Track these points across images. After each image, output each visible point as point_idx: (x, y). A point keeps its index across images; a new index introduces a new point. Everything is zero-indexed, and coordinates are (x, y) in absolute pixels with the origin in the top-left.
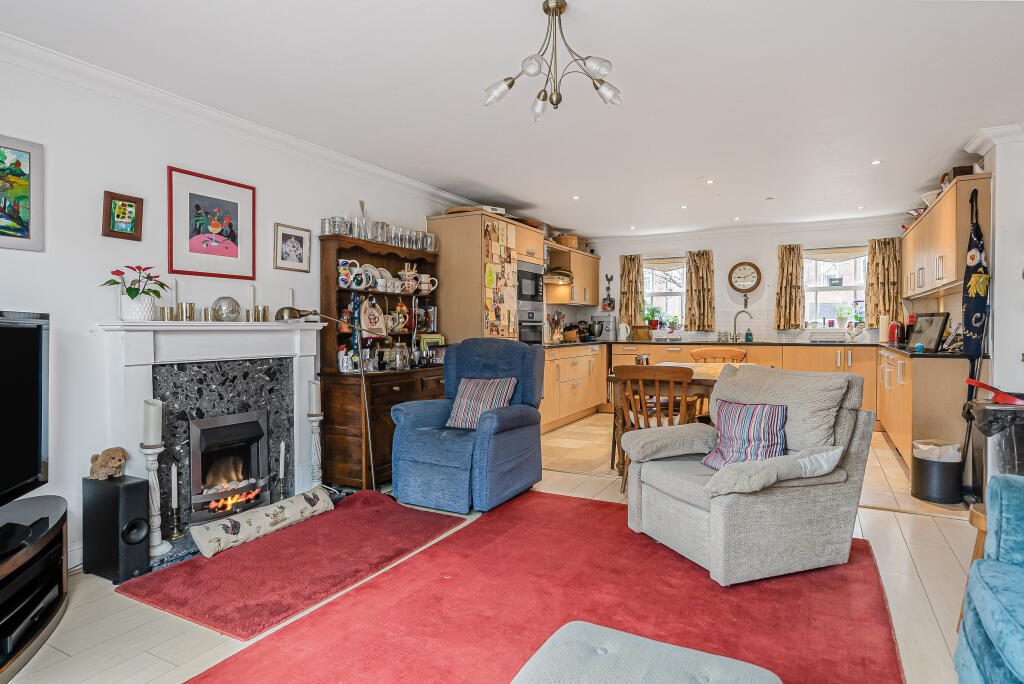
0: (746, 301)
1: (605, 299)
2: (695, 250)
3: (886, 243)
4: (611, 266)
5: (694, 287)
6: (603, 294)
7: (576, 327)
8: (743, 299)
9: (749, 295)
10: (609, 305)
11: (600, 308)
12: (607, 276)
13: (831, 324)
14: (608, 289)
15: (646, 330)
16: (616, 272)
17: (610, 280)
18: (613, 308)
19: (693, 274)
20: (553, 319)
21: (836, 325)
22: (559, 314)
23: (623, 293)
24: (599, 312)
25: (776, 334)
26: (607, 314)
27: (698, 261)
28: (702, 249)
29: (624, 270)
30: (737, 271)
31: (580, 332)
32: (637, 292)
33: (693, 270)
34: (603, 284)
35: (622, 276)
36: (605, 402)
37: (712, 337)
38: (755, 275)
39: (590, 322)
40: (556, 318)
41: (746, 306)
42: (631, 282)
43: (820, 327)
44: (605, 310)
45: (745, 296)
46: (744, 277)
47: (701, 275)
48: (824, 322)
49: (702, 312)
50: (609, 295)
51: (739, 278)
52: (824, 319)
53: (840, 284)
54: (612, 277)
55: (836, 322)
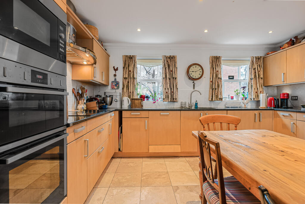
0: (194, 85)
1: (112, 82)
2: (168, 55)
3: (258, 58)
4: (117, 61)
5: (168, 76)
6: (112, 79)
7: (96, 99)
9: (195, 82)
10: (116, 85)
11: (110, 87)
12: (114, 67)
13: (232, 98)
14: (115, 75)
15: (140, 101)
16: (120, 65)
17: (116, 70)
18: (118, 88)
19: (167, 69)
20: (78, 93)
21: (235, 99)
22: (82, 89)
23: (125, 78)
24: (109, 90)
25: (209, 104)
26: (114, 91)
27: (169, 62)
28: (172, 55)
29: (125, 64)
30: (192, 68)
31: (98, 103)
32: (134, 78)
33: (167, 66)
34: (112, 72)
35: (124, 68)
36: (117, 151)
37: (177, 106)
38: (201, 70)
39: (103, 96)
40: (80, 92)
41: (194, 88)
42: (130, 71)
43: (227, 99)
44: (113, 88)
45: (193, 82)
46: (196, 72)
47: (171, 69)
48: (229, 97)
49: (172, 90)
50: (115, 79)
51: (193, 72)
52: (229, 95)
53: (233, 78)
54: (117, 68)
55: (234, 97)
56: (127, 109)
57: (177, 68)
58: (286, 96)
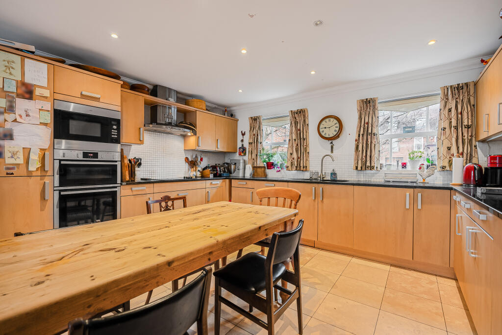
0: (332, 147)
1: (240, 148)
2: (295, 109)
3: (459, 88)
4: (244, 125)
5: (294, 137)
6: (239, 145)
8: (330, 145)
9: (334, 142)
10: (243, 152)
11: (238, 153)
12: (242, 132)
13: (404, 165)
14: (242, 141)
15: (264, 169)
16: (247, 130)
17: (243, 134)
18: (245, 154)
19: (294, 128)
23: (250, 143)
24: (237, 157)
25: (355, 174)
26: (241, 158)
27: (297, 118)
28: (300, 108)
29: (251, 129)
30: (323, 123)
33: (293, 125)
34: (240, 137)
37: (306, 176)
38: (338, 125)
39: (230, 163)
41: (332, 151)
42: (255, 135)
43: (394, 168)
44: (240, 154)
45: (332, 143)
46: (329, 128)
47: (299, 128)
48: (398, 164)
49: (299, 156)
50: (243, 145)
51: (325, 128)
52: (398, 161)
53: (413, 131)
54: (245, 132)
55: (408, 165)
56: (249, 178)
57: (308, 125)
58: (497, 161)
